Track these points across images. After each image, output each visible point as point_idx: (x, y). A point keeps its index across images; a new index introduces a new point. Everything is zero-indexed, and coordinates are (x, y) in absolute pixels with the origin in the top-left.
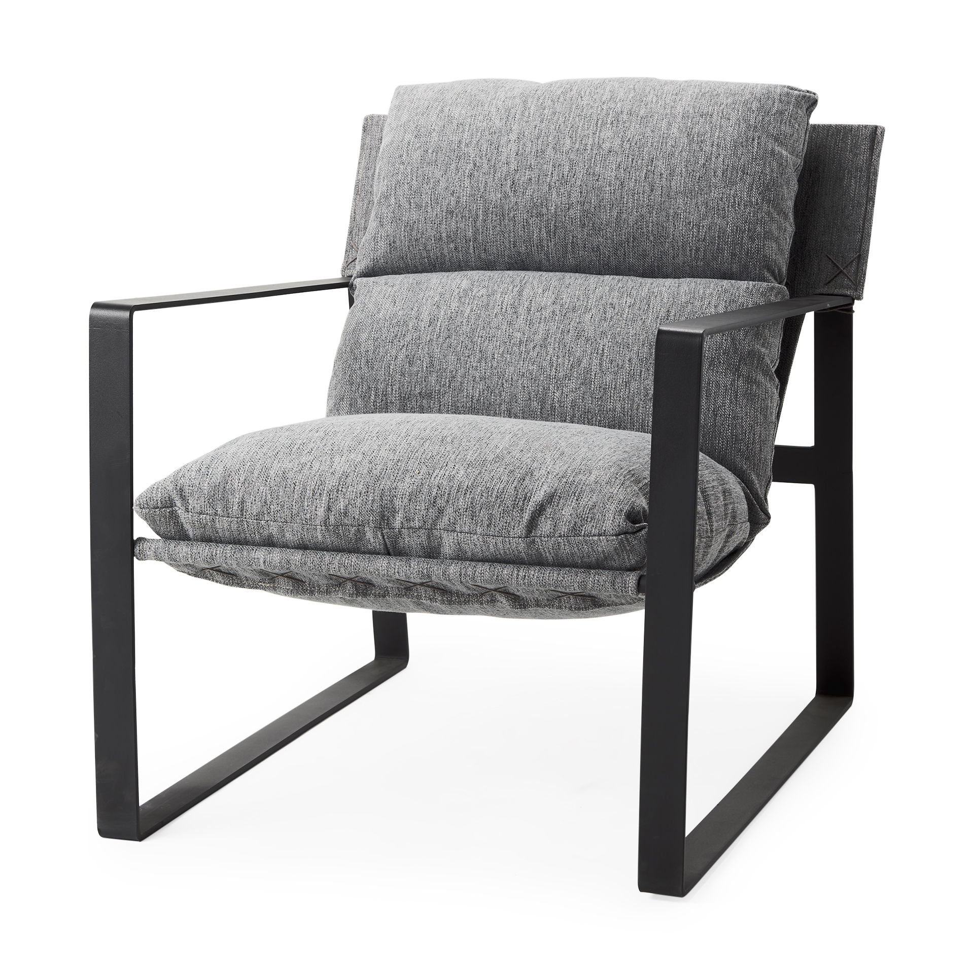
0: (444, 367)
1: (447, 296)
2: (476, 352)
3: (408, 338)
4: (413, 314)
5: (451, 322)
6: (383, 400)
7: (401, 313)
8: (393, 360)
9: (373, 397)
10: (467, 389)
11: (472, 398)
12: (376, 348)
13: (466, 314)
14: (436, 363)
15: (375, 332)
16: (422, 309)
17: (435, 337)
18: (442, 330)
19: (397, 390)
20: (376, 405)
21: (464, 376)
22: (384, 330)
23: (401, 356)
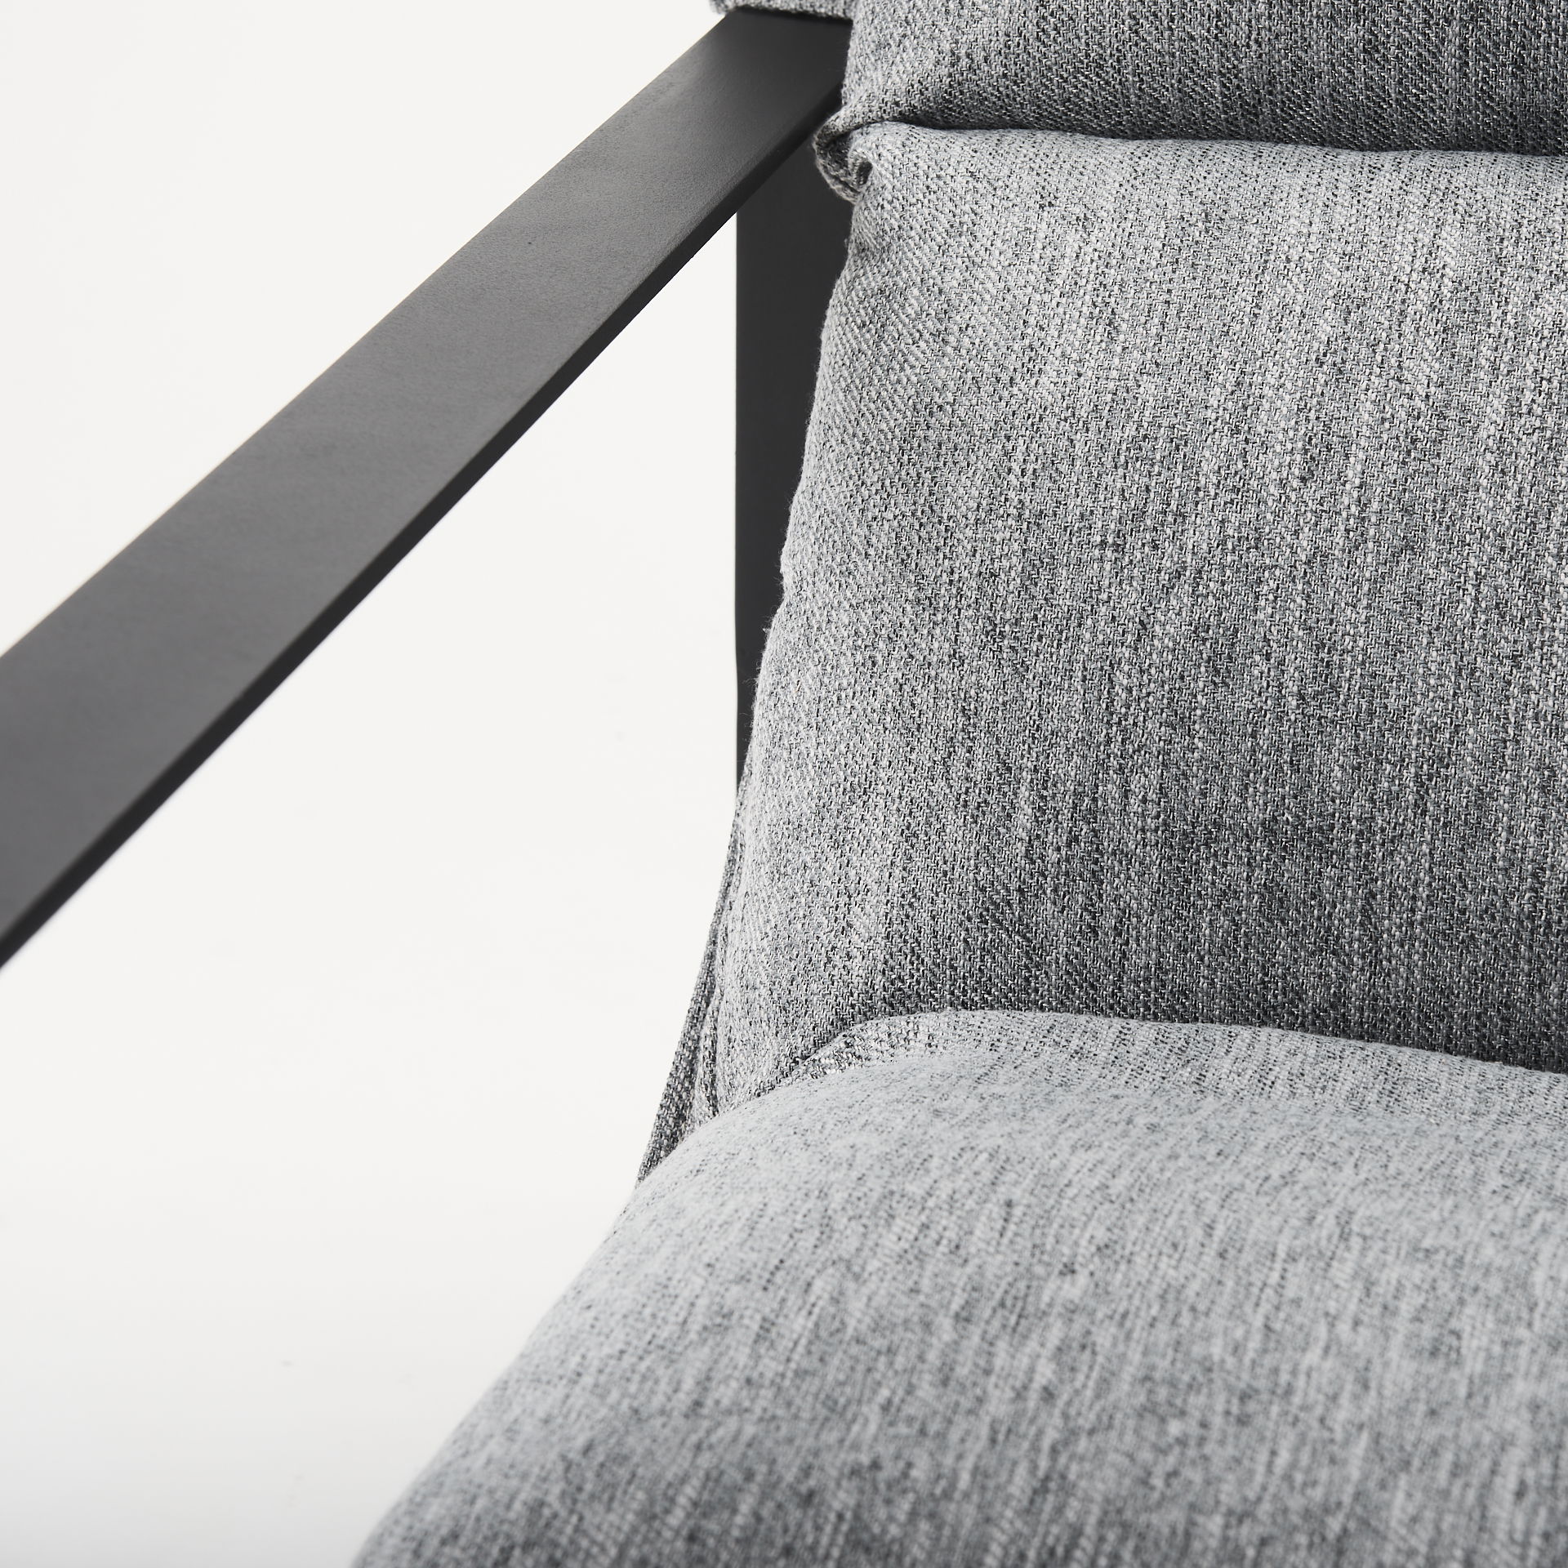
0: (1392, 703)
1: (1378, 316)
2: (1552, 640)
3: (1199, 535)
4: (1213, 402)
5: (1412, 466)
6: (1076, 839)
7: (1149, 388)
8: (1130, 638)
9: (1024, 818)
10: (1510, 830)
11: (1534, 875)
12: (1037, 567)
13: (1487, 430)
14: (1351, 678)
15: (1027, 480)
16: (1258, 379)
17: (1339, 539)
18: (1375, 506)
19: (1151, 796)
20: (1042, 857)
21: (1494, 762)
22: (1074, 476)
23: (1169, 628)
